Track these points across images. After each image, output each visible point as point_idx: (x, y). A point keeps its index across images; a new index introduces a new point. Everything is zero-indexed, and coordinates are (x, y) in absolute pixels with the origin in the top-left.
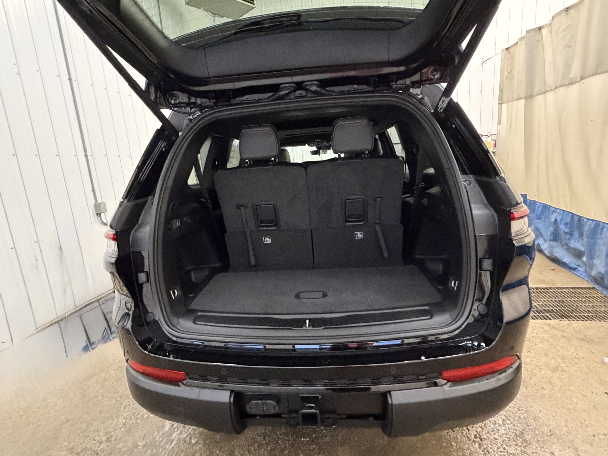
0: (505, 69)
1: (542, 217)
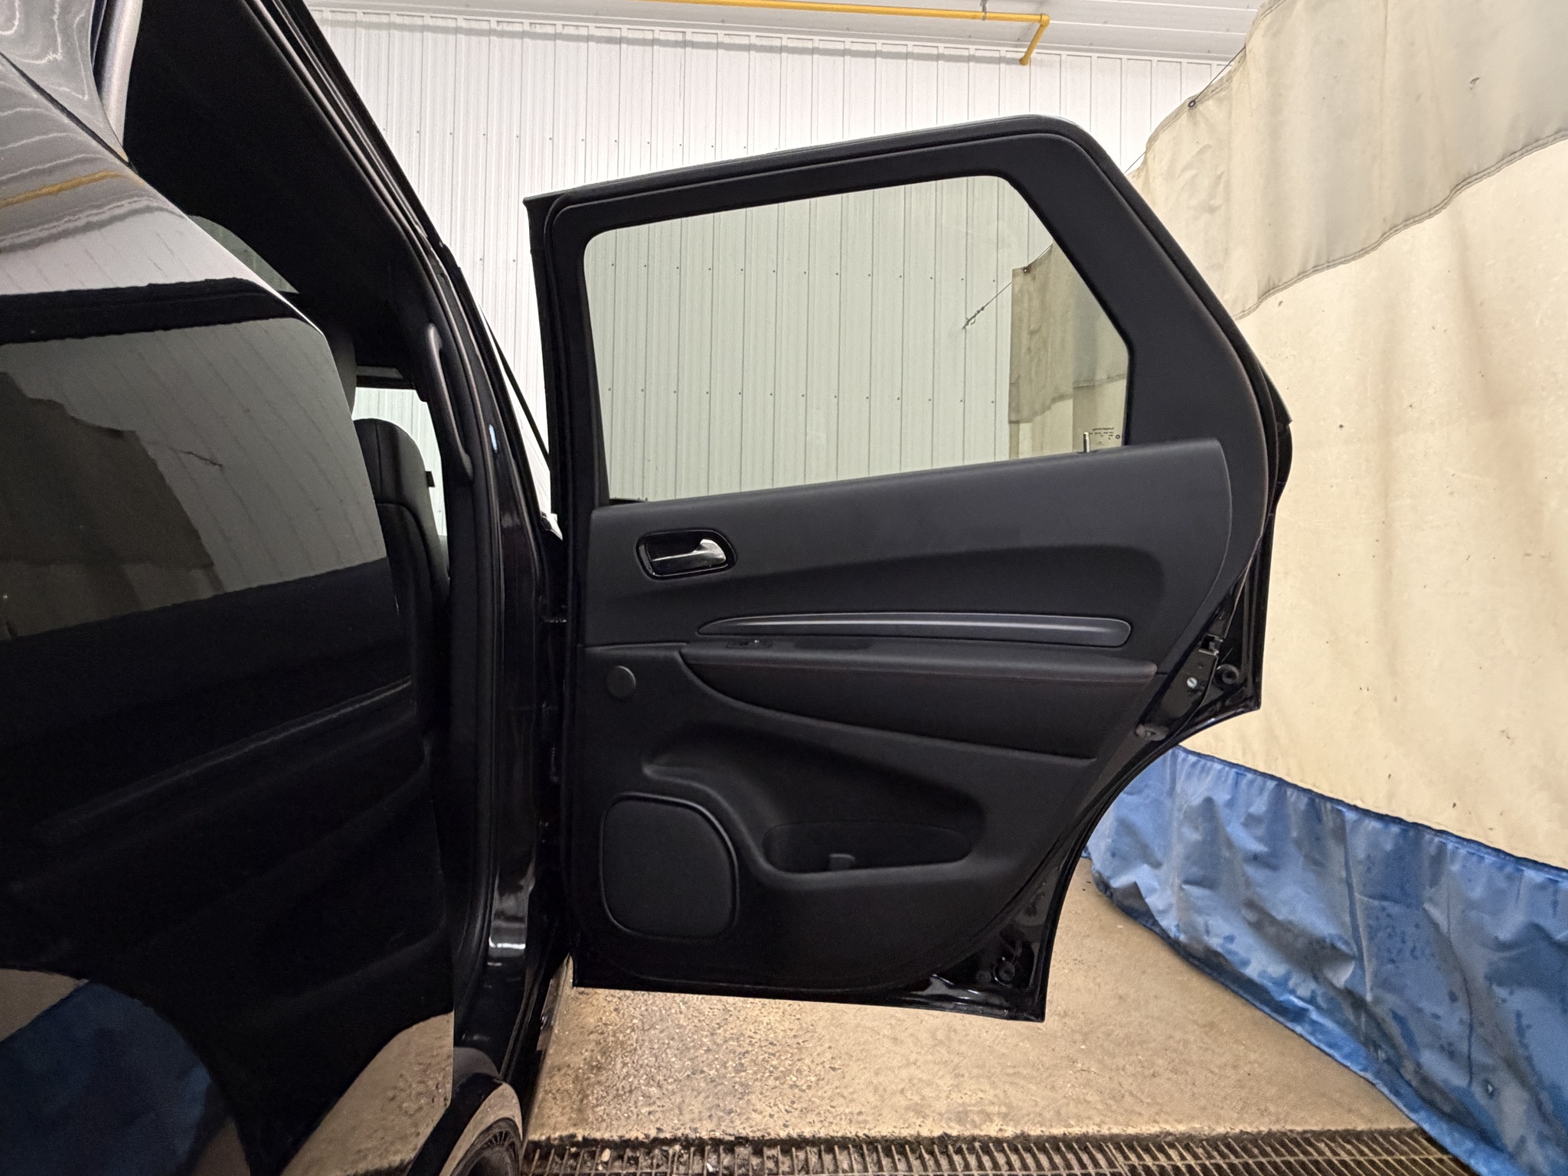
0: (1025, 325)
1: (1146, 786)
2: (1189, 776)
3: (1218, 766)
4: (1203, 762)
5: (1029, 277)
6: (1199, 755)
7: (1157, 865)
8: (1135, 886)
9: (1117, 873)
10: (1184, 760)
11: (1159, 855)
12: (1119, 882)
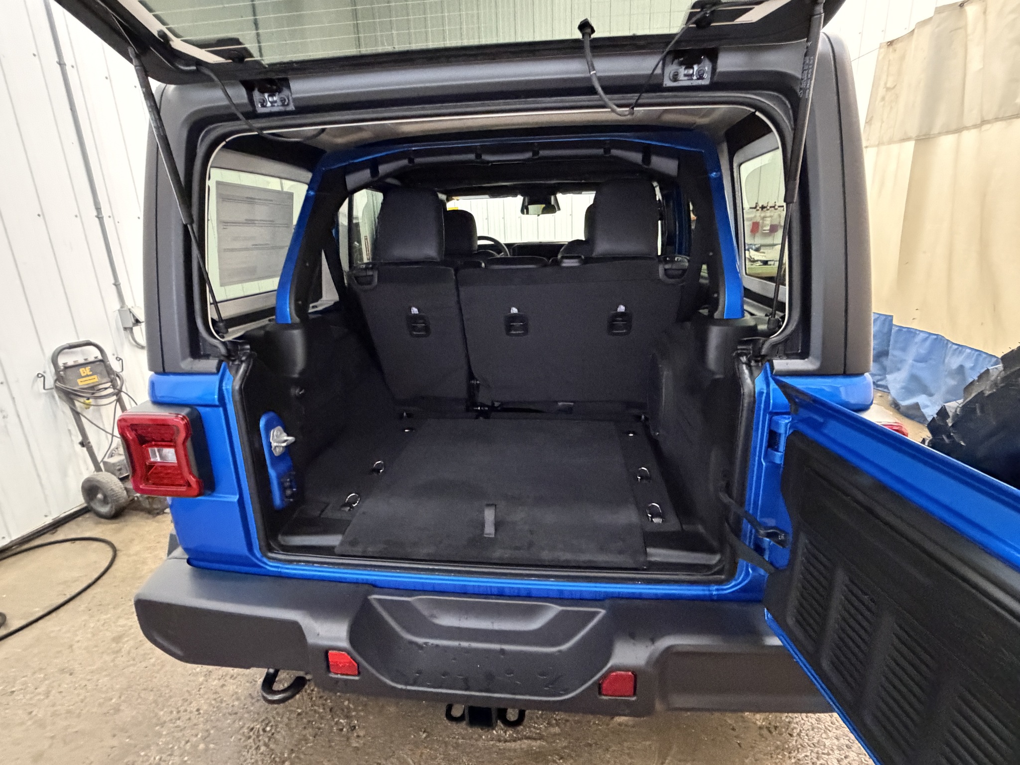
0: (882, 83)
1: (930, 359)
2: (953, 354)
3: (968, 351)
4: (960, 348)
5: (891, 49)
6: (959, 345)
7: (931, 395)
8: (917, 404)
9: (904, 399)
10: (951, 347)
11: (933, 391)
12: (904, 403)
